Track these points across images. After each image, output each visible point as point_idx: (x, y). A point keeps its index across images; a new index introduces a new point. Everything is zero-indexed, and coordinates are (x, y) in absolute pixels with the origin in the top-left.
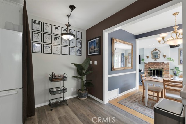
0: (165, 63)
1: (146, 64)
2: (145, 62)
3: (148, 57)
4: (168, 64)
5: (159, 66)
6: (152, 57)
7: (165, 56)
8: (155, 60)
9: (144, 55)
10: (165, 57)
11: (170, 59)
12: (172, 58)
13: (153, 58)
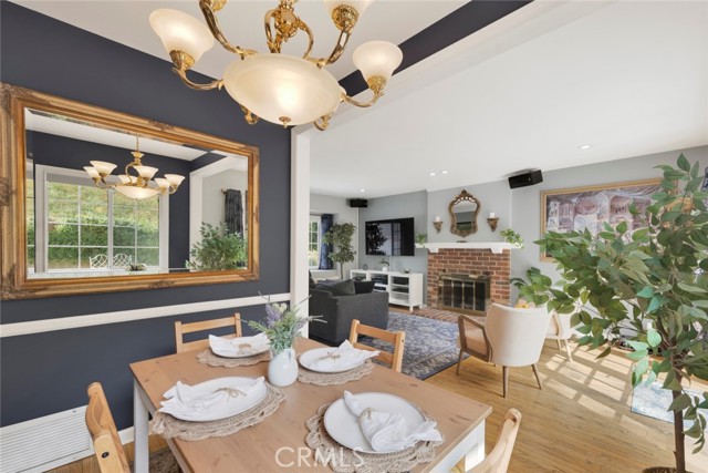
0: (493, 252)
1: (431, 257)
2: (427, 246)
3: (438, 226)
4: (505, 254)
5: (477, 263)
6: (452, 227)
7: (493, 224)
8: (461, 238)
9: (425, 217)
10: (493, 228)
11: (510, 236)
12: (516, 233)
13: (455, 233)
